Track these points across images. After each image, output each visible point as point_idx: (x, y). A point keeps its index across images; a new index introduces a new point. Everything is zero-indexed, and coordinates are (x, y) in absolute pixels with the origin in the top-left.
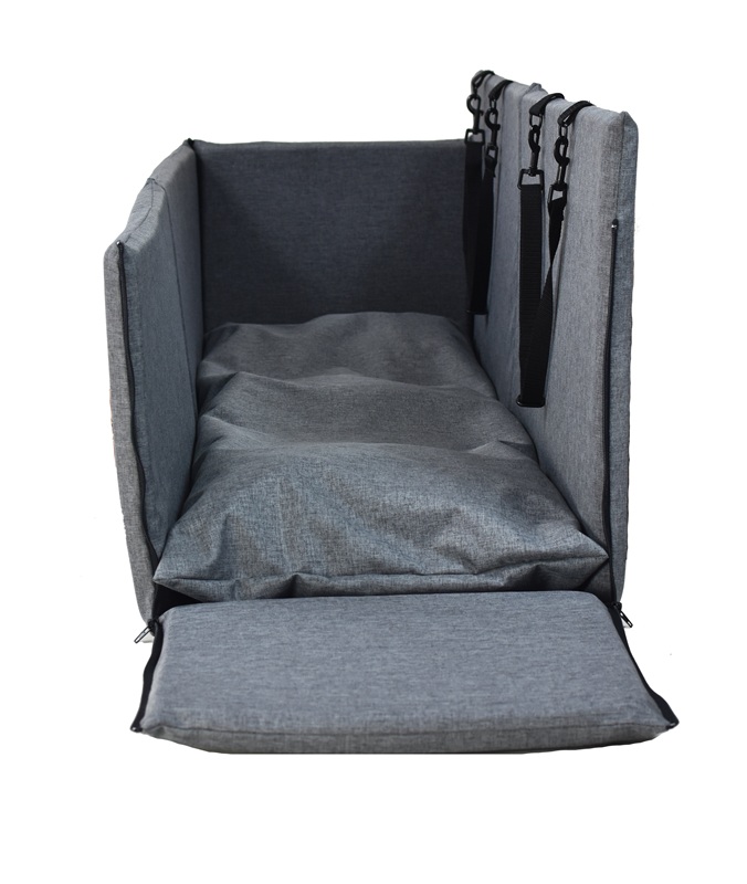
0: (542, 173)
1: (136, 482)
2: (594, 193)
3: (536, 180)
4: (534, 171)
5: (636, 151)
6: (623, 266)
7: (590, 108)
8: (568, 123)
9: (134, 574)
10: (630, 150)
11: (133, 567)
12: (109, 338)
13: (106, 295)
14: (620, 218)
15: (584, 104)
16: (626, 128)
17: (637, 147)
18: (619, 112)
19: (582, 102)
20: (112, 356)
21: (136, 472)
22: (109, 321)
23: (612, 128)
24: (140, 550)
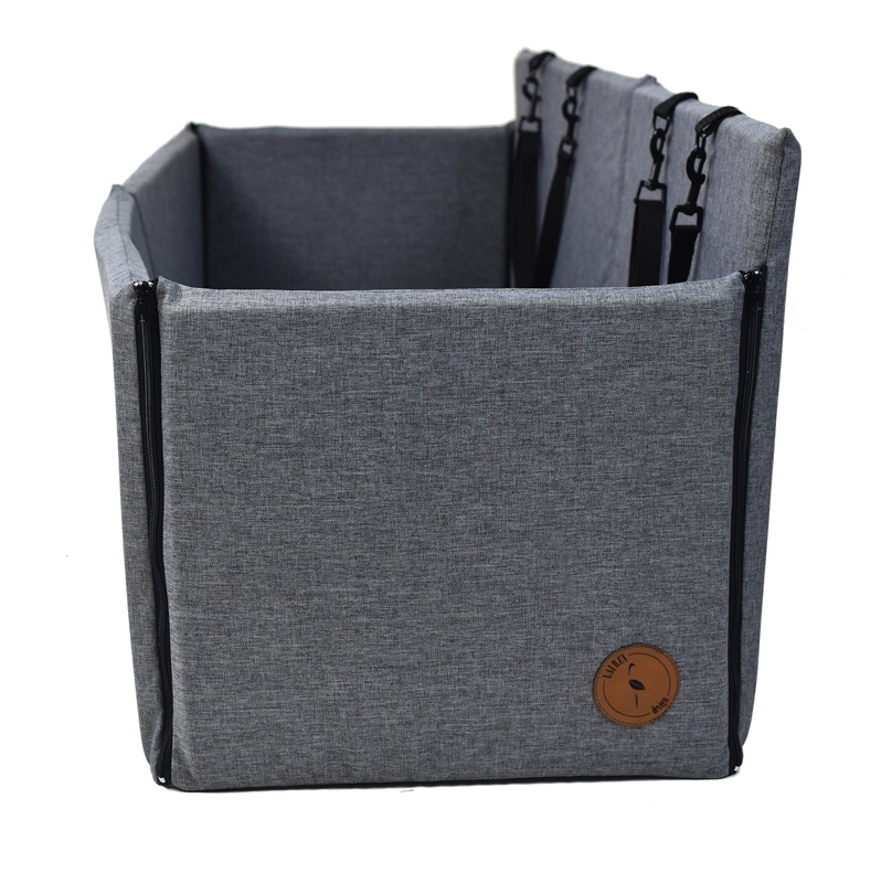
0: (664, 188)
1: (150, 592)
2: (740, 228)
3: (656, 195)
4: (654, 184)
5: (797, 179)
6: (772, 326)
7: (738, 117)
8: (708, 132)
9: (139, 705)
10: (789, 178)
11: (139, 696)
12: (119, 407)
13: (115, 352)
14: (771, 264)
15: (731, 112)
16: (787, 150)
17: (798, 174)
18: (780, 126)
19: (728, 108)
20: (122, 431)
21: (150, 579)
22: (119, 386)
23: (770, 148)
24: (150, 677)
